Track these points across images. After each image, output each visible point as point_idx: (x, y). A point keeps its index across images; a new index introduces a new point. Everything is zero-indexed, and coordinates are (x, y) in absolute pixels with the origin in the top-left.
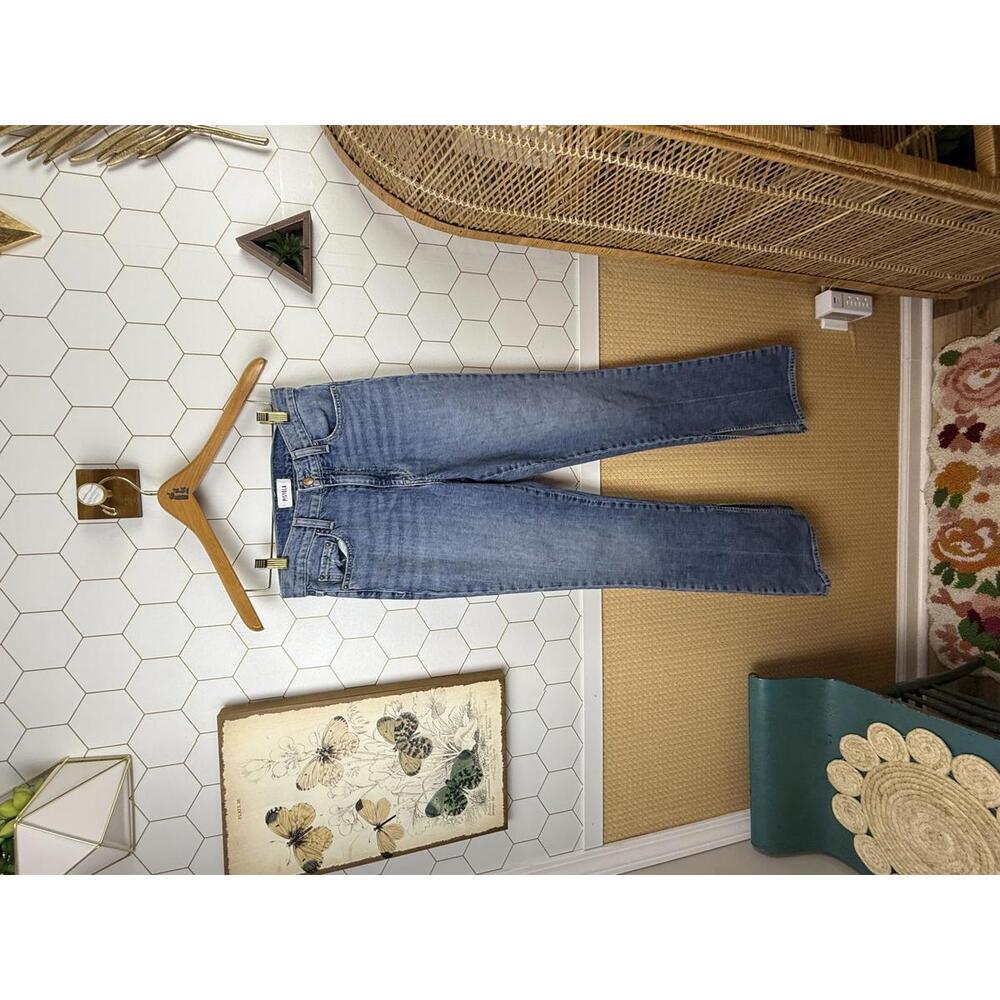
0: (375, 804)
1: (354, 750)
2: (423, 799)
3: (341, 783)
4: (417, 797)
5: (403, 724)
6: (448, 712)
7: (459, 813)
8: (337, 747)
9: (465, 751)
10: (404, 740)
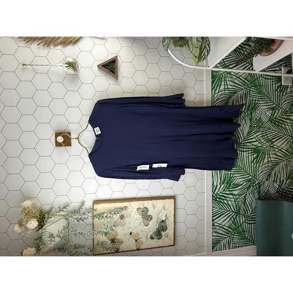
0: (135, 233)
1: (130, 217)
2: (149, 234)
3: (126, 226)
4: (147, 233)
5: (144, 210)
6: (157, 208)
7: (160, 239)
8: (125, 215)
9: (162, 220)
10: (144, 215)
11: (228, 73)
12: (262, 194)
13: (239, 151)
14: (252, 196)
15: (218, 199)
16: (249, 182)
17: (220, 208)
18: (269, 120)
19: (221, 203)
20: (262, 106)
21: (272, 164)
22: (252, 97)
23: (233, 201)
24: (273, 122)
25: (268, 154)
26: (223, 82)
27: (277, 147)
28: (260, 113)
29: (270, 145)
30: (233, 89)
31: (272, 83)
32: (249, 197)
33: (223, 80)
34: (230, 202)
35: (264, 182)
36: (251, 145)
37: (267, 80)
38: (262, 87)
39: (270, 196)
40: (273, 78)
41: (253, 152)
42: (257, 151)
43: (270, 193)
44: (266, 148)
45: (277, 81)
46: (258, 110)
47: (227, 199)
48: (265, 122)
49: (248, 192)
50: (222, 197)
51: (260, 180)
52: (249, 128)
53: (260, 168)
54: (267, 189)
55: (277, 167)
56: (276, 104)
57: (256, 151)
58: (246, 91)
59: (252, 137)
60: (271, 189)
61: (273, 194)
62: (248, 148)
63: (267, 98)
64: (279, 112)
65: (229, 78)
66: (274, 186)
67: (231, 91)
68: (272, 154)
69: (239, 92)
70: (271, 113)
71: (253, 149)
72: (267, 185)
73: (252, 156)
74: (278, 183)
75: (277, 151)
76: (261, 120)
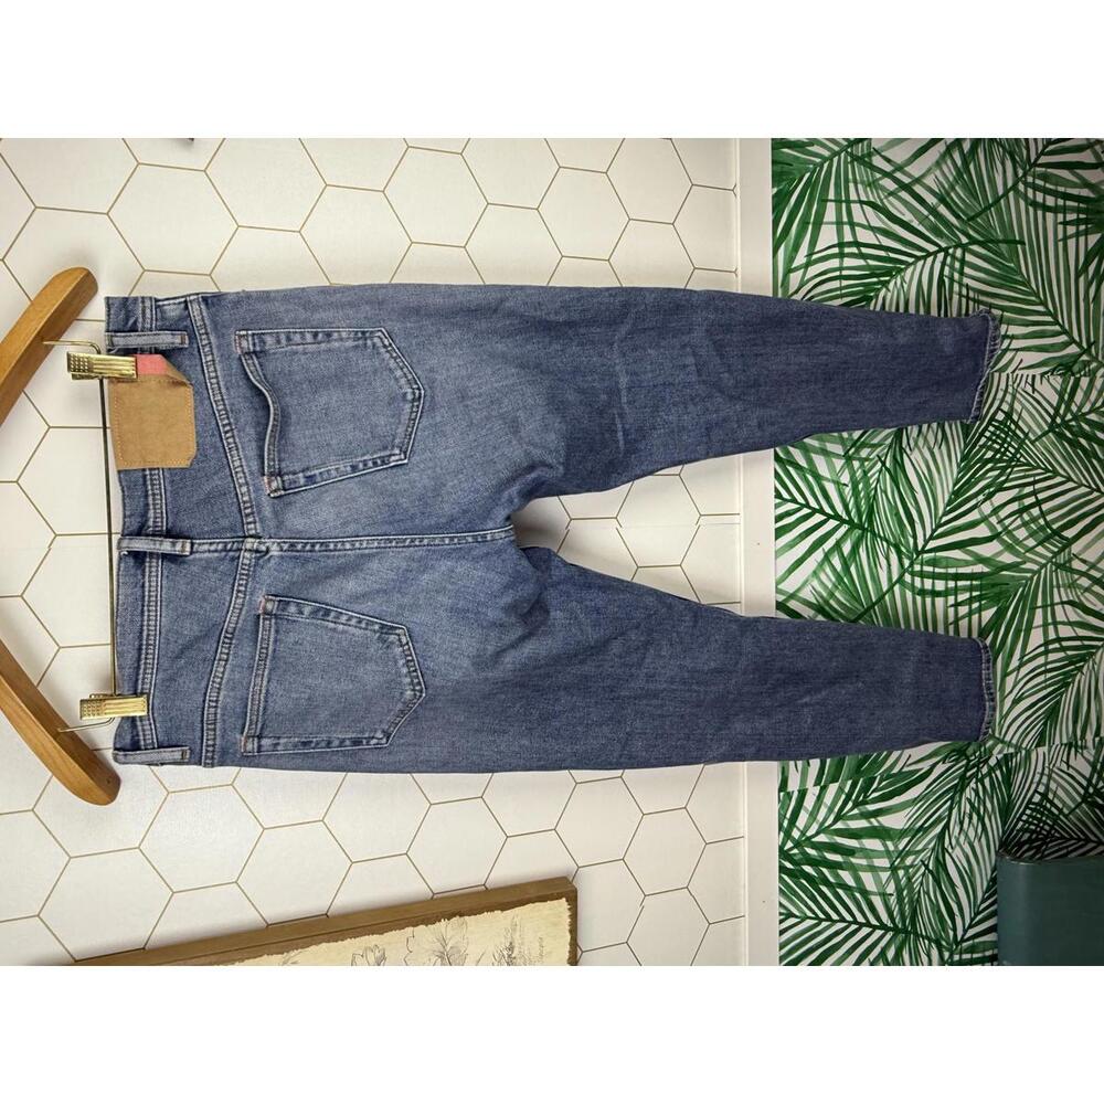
11: (855, 158)
12: (1019, 819)
13: (914, 593)
14: (971, 834)
15: (808, 869)
16: (957, 761)
17: (822, 916)
18: (1052, 427)
19: (824, 889)
20: (1017, 350)
21: (1062, 655)
22: (974, 300)
23: (884, 869)
24: (1068, 434)
25: (1044, 607)
26: (833, 204)
27: (1084, 568)
28: (1010, 389)
29: (1055, 554)
30: (880, 247)
31: (1065, 231)
32: (962, 838)
33: (831, 195)
34: (867, 878)
35: (1028, 753)
36: (968, 558)
37: (1040, 213)
38: (1019, 246)
39: (1055, 822)
40: (1069, 203)
41: (979, 599)
42: (996, 590)
43: (1053, 809)
44: (1034, 572)
45: (1086, 222)
46: (1001, 370)
47: (853, 860)
48: (1033, 438)
49: (955, 811)
50: (830, 856)
51: (1009, 744)
52: (958, 466)
53: (1010, 680)
54: (1042, 789)
55: (1085, 670)
56: (1079, 345)
57: (991, 592)
58: (944, 264)
59: (974, 516)
60: (1059, 785)
61: (1066, 811)
62: (957, 577)
63: (1041, 308)
64: (1091, 383)
65: (860, 186)
66: (1071, 771)
67: (871, 262)
68: (1062, 603)
69: (912, 268)
70: (1059, 388)
71: (976, 580)
72: (1039, 770)
73: (975, 617)
74: (1090, 754)
75: (1087, 590)
76: (1013, 427)
